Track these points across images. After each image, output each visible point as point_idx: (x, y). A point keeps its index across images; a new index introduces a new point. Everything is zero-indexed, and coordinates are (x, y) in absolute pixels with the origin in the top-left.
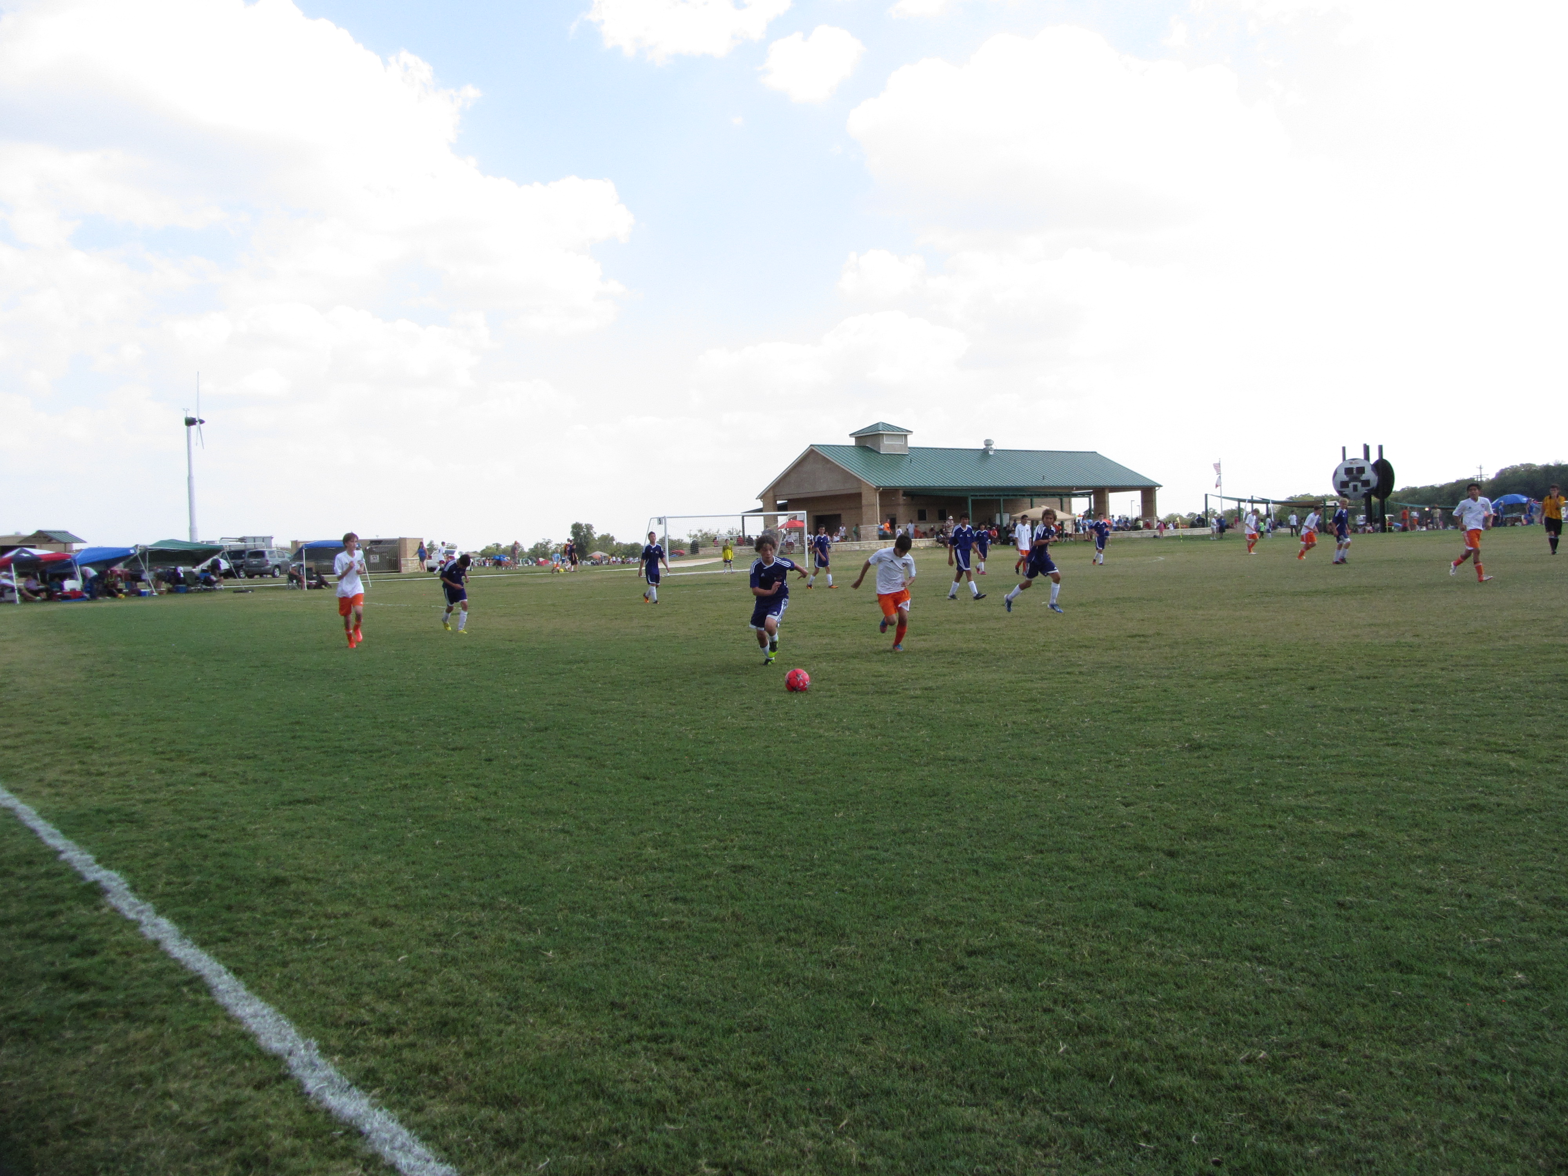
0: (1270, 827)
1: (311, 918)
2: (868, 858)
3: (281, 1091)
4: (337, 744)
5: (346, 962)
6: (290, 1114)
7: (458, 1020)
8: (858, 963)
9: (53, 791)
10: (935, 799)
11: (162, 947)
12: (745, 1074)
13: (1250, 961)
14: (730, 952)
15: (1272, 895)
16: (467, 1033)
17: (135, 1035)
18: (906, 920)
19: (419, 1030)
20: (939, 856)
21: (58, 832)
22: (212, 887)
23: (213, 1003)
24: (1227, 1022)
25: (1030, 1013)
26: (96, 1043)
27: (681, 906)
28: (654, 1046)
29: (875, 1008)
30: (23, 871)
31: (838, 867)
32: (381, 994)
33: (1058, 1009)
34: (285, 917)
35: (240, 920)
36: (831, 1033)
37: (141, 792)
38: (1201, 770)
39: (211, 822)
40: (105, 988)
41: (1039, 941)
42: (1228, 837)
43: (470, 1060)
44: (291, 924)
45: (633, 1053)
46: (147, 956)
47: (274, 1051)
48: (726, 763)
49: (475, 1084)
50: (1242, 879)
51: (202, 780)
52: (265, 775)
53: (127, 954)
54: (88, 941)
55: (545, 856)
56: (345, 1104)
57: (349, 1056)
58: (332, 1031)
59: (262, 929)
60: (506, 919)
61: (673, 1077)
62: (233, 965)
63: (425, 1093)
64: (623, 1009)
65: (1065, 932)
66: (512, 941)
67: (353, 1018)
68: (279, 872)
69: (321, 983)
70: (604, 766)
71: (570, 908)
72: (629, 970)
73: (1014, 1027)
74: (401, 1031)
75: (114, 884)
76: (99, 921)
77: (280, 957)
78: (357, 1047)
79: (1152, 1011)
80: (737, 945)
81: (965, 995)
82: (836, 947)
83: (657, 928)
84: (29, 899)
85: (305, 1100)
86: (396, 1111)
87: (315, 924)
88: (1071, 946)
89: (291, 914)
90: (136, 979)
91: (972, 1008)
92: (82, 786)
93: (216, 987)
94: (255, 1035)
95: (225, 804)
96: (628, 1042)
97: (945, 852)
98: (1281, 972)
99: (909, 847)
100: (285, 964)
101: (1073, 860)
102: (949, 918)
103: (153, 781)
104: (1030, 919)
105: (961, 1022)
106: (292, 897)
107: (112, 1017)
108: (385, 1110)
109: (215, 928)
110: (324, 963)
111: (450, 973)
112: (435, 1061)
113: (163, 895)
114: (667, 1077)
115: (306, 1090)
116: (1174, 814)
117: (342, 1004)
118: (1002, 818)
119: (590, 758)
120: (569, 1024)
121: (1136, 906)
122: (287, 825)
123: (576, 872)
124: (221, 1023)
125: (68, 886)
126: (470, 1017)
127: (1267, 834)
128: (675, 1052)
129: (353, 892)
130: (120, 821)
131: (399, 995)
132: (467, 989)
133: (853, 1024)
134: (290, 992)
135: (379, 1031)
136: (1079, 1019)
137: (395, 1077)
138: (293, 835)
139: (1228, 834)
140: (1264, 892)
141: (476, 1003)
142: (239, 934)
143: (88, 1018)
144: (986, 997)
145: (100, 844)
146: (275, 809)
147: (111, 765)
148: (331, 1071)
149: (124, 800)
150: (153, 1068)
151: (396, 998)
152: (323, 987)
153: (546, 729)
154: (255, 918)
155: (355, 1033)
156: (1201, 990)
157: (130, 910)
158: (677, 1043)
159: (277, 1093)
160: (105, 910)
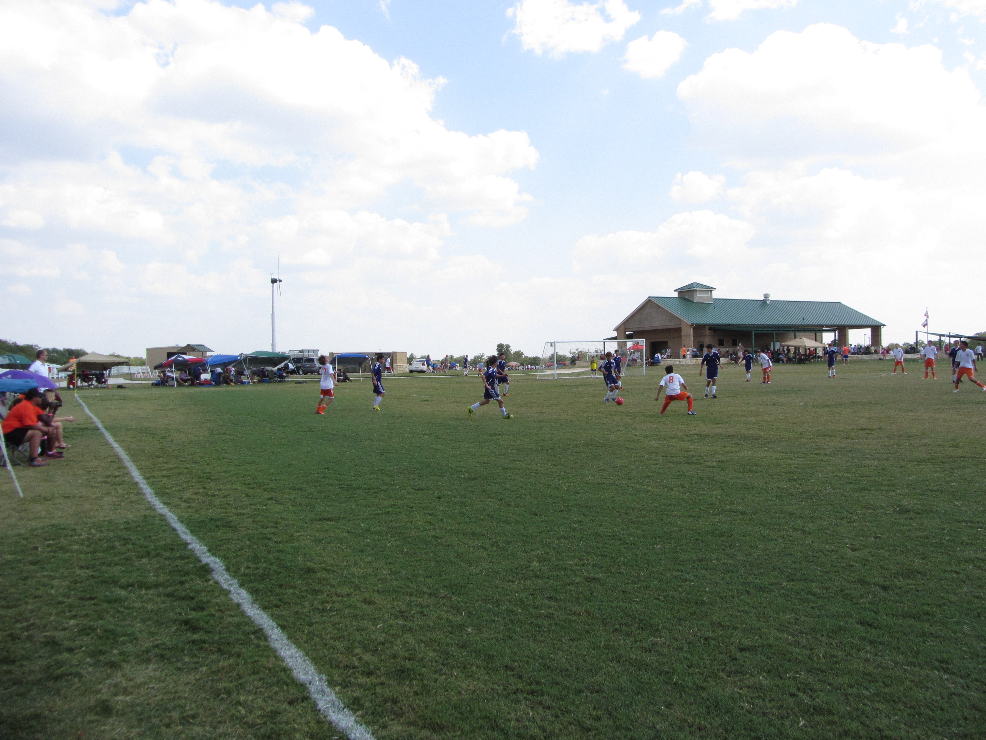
0: (956, 572)
1: (328, 595)
2: (676, 577)
3: (304, 707)
4: (349, 483)
5: (346, 626)
6: (307, 723)
7: (411, 670)
8: (666, 651)
9: (187, 505)
10: (722, 538)
11: (242, 608)
12: (589, 722)
13: (938, 670)
14: (583, 636)
15: (956, 622)
16: (416, 679)
17: (222, 663)
18: (699, 623)
19: (387, 674)
20: (723, 579)
21: (188, 531)
22: (272, 572)
23: (268, 646)
24: (920, 714)
25: (780, 695)
26: (200, 666)
27: (554, 604)
28: (530, 697)
29: (675, 684)
30: (168, 554)
31: (655, 582)
32: (366, 649)
33: (800, 694)
34: (313, 594)
35: (286, 594)
36: (645, 699)
37: (235, 508)
38: (908, 528)
39: (274, 530)
40: (208, 632)
41: (789, 644)
42: (925, 578)
43: (416, 697)
44: (316, 599)
45: (517, 702)
46: (232, 613)
47: (301, 680)
48: (587, 507)
49: (419, 714)
50: (934, 610)
51: (270, 502)
52: (307, 501)
53: (221, 611)
54: (200, 601)
55: (470, 564)
56: (341, 719)
57: (345, 688)
58: (335, 671)
59: (299, 601)
60: (444, 604)
61: (541, 720)
62: (280, 623)
63: (388, 717)
64: (513, 671)
65: (807, 639)
66: (447, 619)
67: (348, 664)
68: (310, 564)
69: (331, 638)
70: (509, 505)
71: (483, 600)
72: (518, 644)
73: (769, 705)
74: (376, 674)
75: (217, 566)
76: (208, 589)
77: (308, 619)
78: (350, 682)
79: (866, 701)
80: (588, 632)
81: (737, 679)
82: (652, 639)
83: (537, 617)
84: (170, 572)
85: (318, 714)
86: (370, 727)
87: (329, 600)
88: (811, 649)
89: (316, 592)
90: (225, 628)
91: (741, 689)
92: (203, 503)
93: (270, 636)
94: (291, 670)
95: (283, 518)
96: (515, 693)
97: (727, 577)
98: (961, 681)
99: (703, 571)
100: (311, 625)
101: (815, 587)
102: (728, 624)
103: (242, 501)
104: (784, 628)
105: (733, 698)
106: (317, 581)
107: (211, 650)
108: (364, 726)
109: (272, 598)
110: (333, 626)
111: (408, 638)
112: (395, 696)
113: (245, 575)
114: (538, 719)
115: (318, 709)
116: (887, 559)
117: (343, 653)
118: (768, 555)
119: (501, 500)
120: (478, 678)
121: (858, 623)
122: (317, 534)
123: (488, 575)
124: (272, 660)
125: (192, 565)
126: (419, 668)
127: (953, 577)
128: (544, 703)
129: (353, 580)
130: (224, 526)
131: (377, 650)
132: (417, 650)
133: (660, 694)
134: (313, 643)
135: (363, 673)
136: (814, 703)
137: (371, 704)
138: (320, 541)
139: (925, 575)
140: (950, 620)
141: (422, 659)
142: (285, 603)
143: (198, 649)
144: (751, 681)
145: (211, 540)
146: (311, 524)
147: (220, 490)
148: (333, 697)
149: (226, 513)
150: (232, 685)
151: (375, 651)
152: (332, 641)
153: (475, 479)
154: (295, 594)
155: (349, 673)
156: (902, 689)
157: (225, 583)
158: (546, 697)
159: (301, 708)
160: (211, 582)
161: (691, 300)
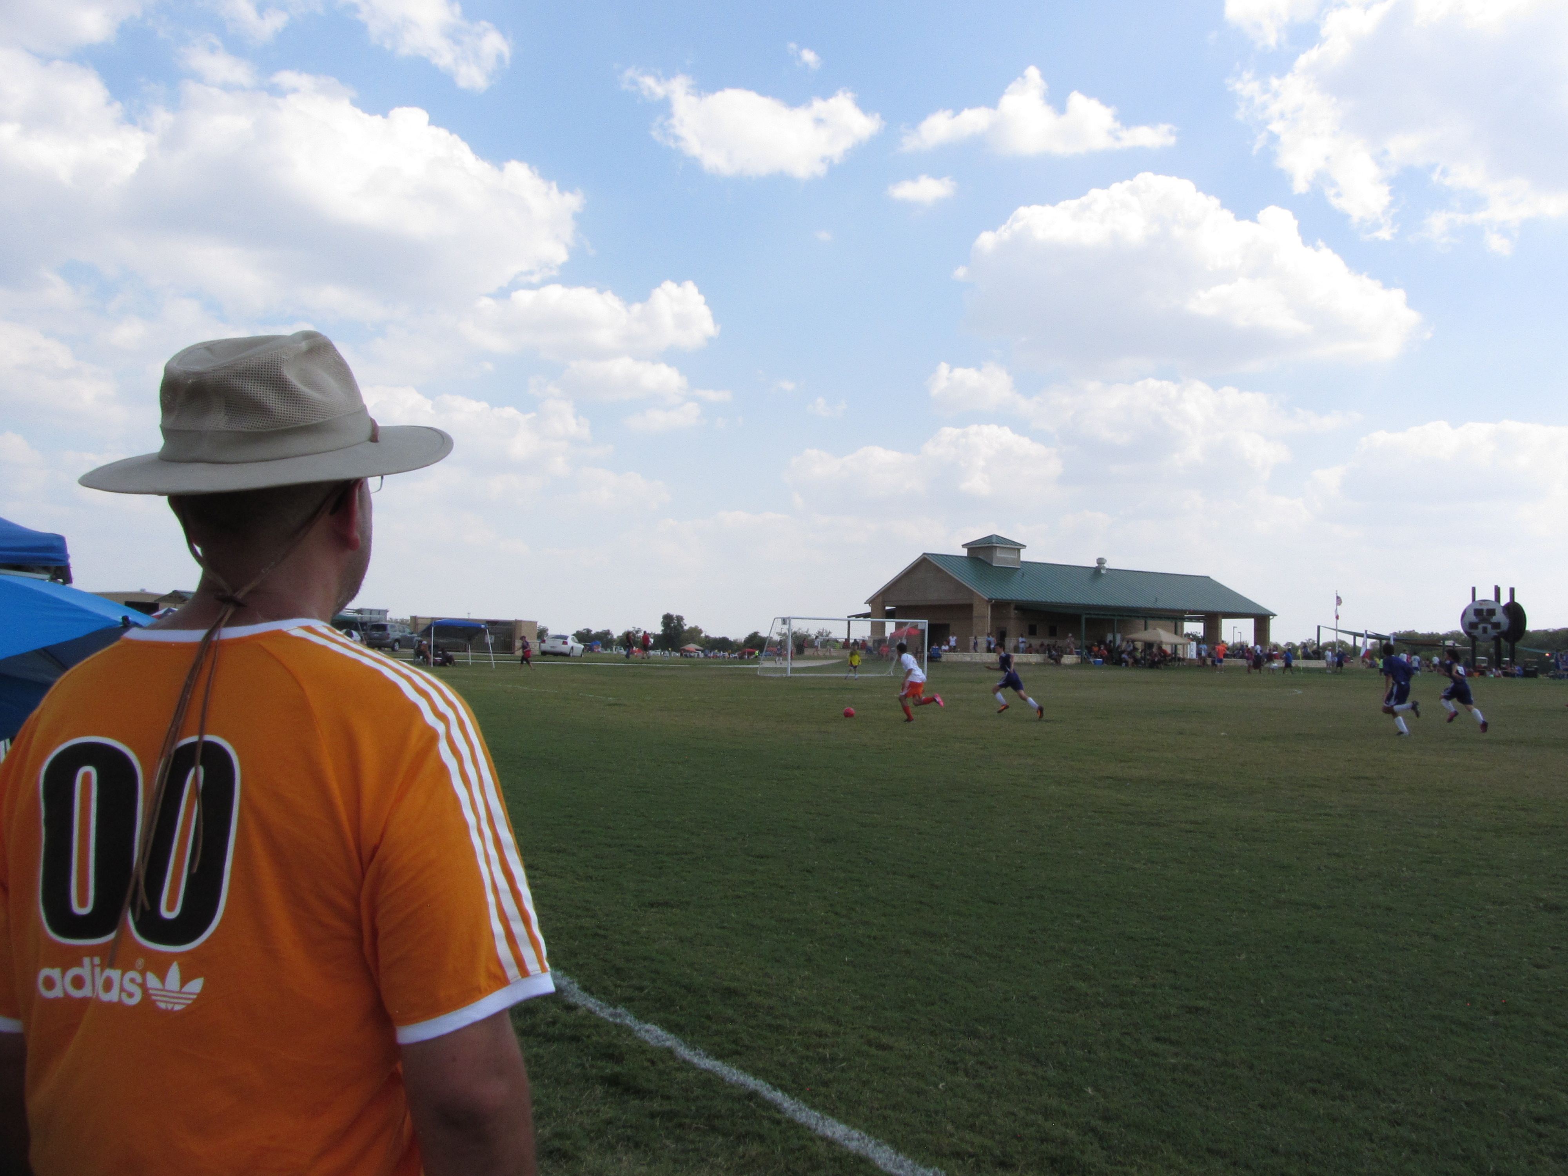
161: (987, 561)
